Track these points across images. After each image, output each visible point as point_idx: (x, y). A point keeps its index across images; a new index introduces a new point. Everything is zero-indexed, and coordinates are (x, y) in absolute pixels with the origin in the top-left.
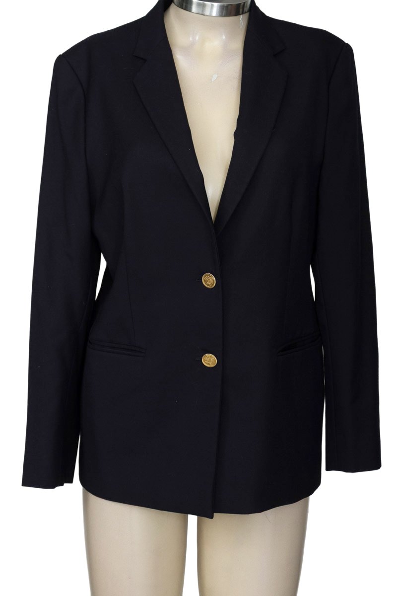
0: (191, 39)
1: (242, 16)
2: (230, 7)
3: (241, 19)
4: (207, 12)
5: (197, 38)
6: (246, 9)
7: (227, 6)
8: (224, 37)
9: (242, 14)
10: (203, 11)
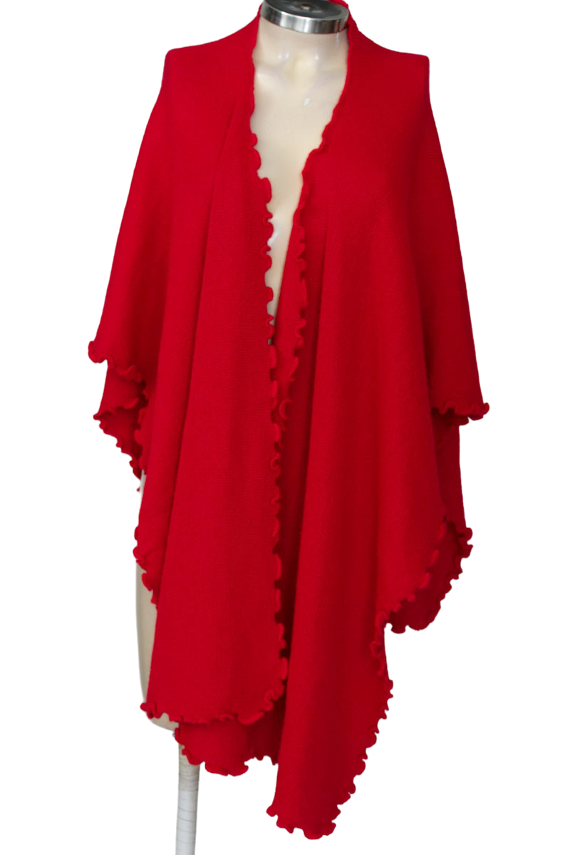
0: (280, 57)
1: (338, 34)
2: (323, 23)
3: (337, 37)
4: (299, 27)
5: (287, 56)
6: (342, 25)
7: (321, 23)
8: (317, 58)
9: (338, 31)
10: (293, 26)
